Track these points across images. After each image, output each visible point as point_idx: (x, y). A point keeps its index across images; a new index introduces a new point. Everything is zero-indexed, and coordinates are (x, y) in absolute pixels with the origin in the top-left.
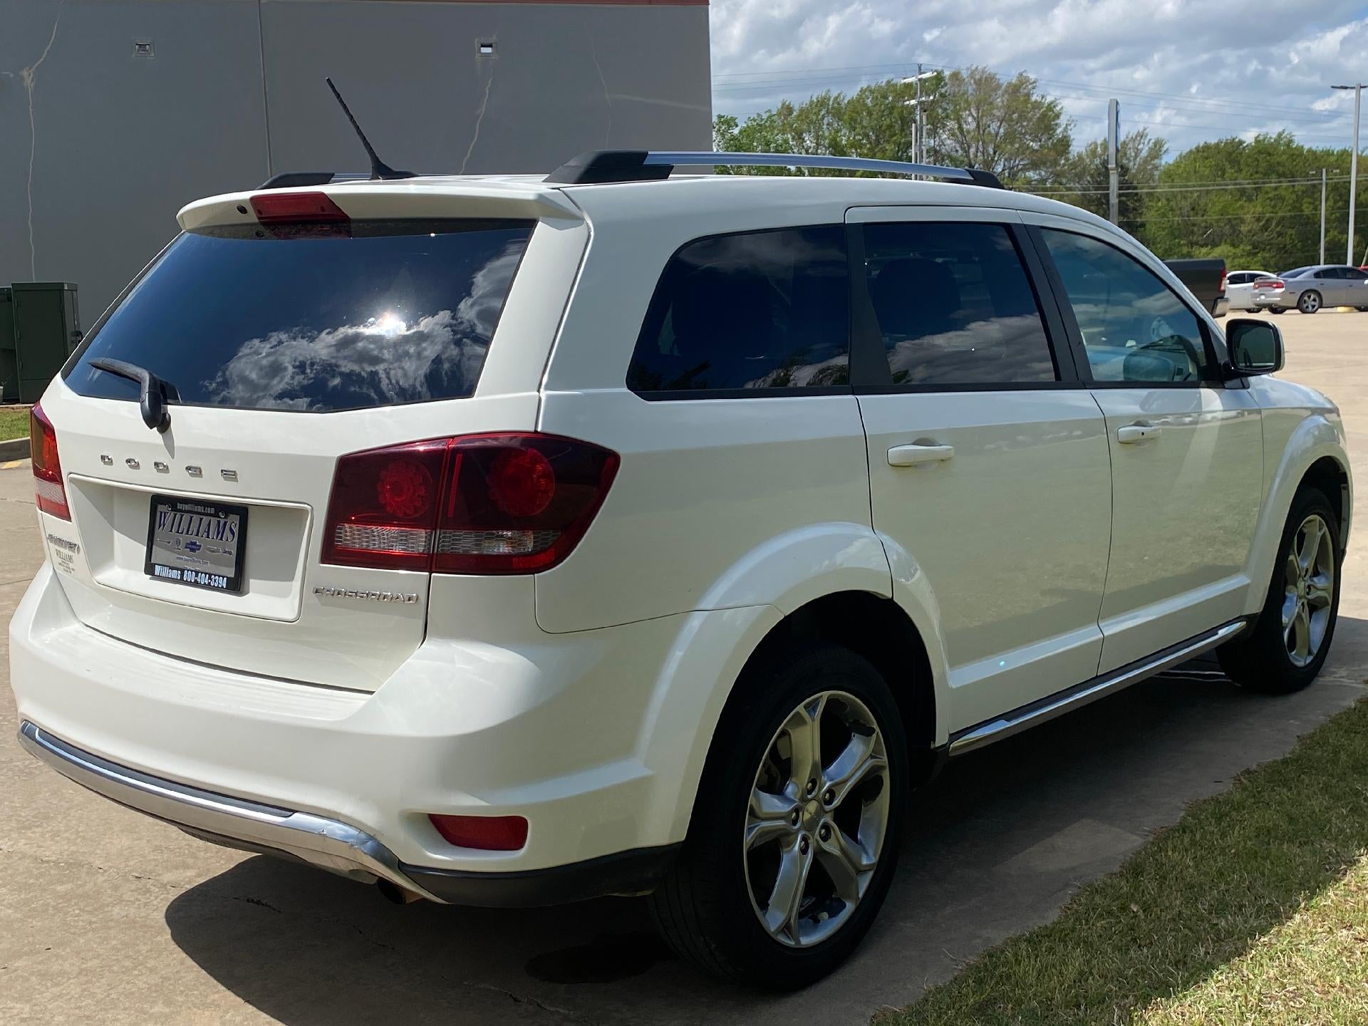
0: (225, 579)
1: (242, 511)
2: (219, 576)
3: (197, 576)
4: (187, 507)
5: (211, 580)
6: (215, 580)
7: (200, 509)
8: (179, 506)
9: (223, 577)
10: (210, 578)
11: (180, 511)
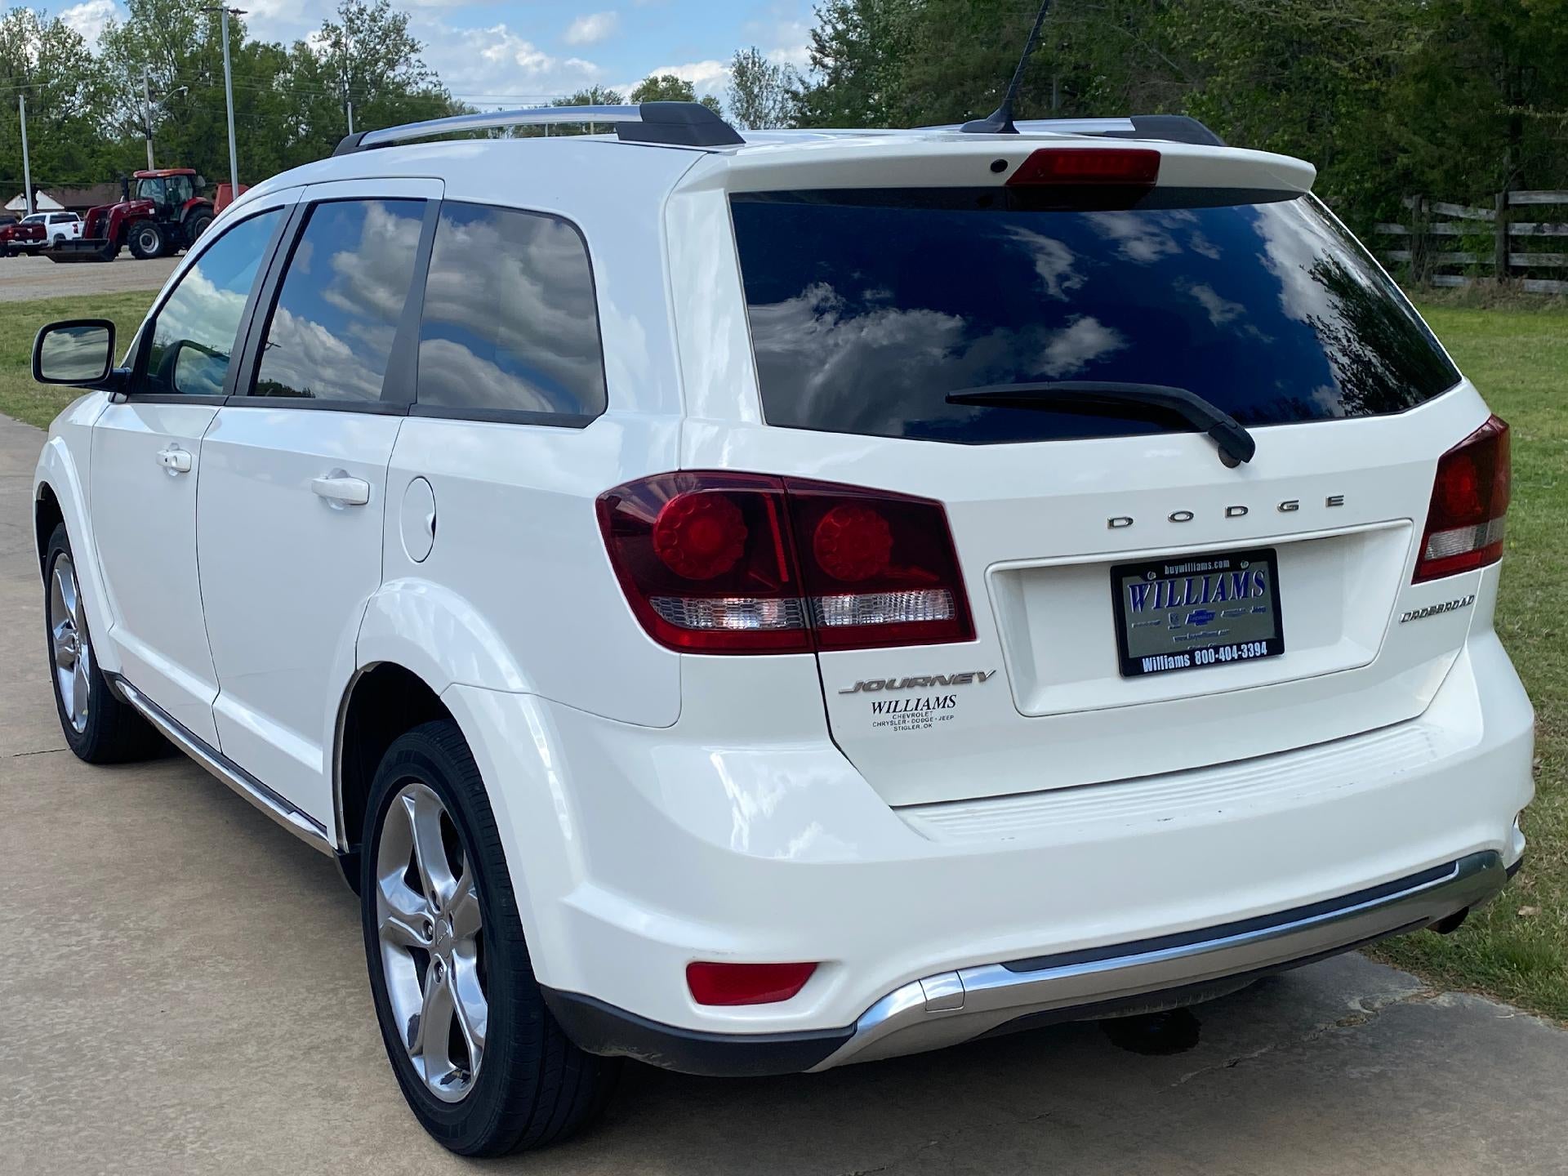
0: (1264, 643)
1: (1266, 556)
2: (1253, 643)
3: (1217, 652)
4: (1182, 569)
5: (1242, 651)
6: (1248, 650)
7: (1202, 567)
8: (1167, 570)
9: (1260, 642)
10: (1239, 649)
11: (1170, 576)
